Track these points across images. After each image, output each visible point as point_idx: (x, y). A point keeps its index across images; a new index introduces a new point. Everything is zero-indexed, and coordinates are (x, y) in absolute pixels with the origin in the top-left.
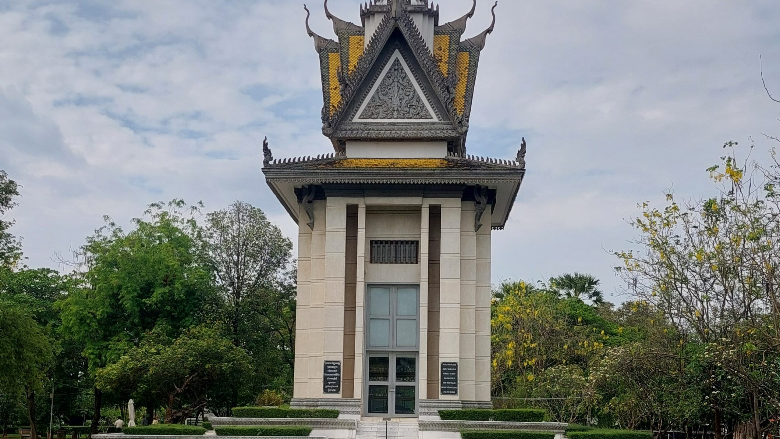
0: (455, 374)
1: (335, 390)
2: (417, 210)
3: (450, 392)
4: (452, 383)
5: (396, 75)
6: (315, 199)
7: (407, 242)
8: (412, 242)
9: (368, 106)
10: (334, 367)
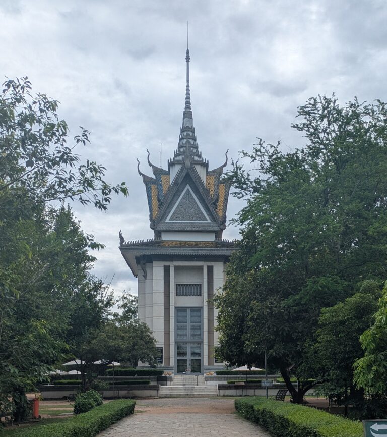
1: (160, 362)
2: (201, 268)
5: (188, 197)
6: (147, 262)
7: (195, 285)
8: (198, 285)
9: (174, 214)
10: (159, 350)
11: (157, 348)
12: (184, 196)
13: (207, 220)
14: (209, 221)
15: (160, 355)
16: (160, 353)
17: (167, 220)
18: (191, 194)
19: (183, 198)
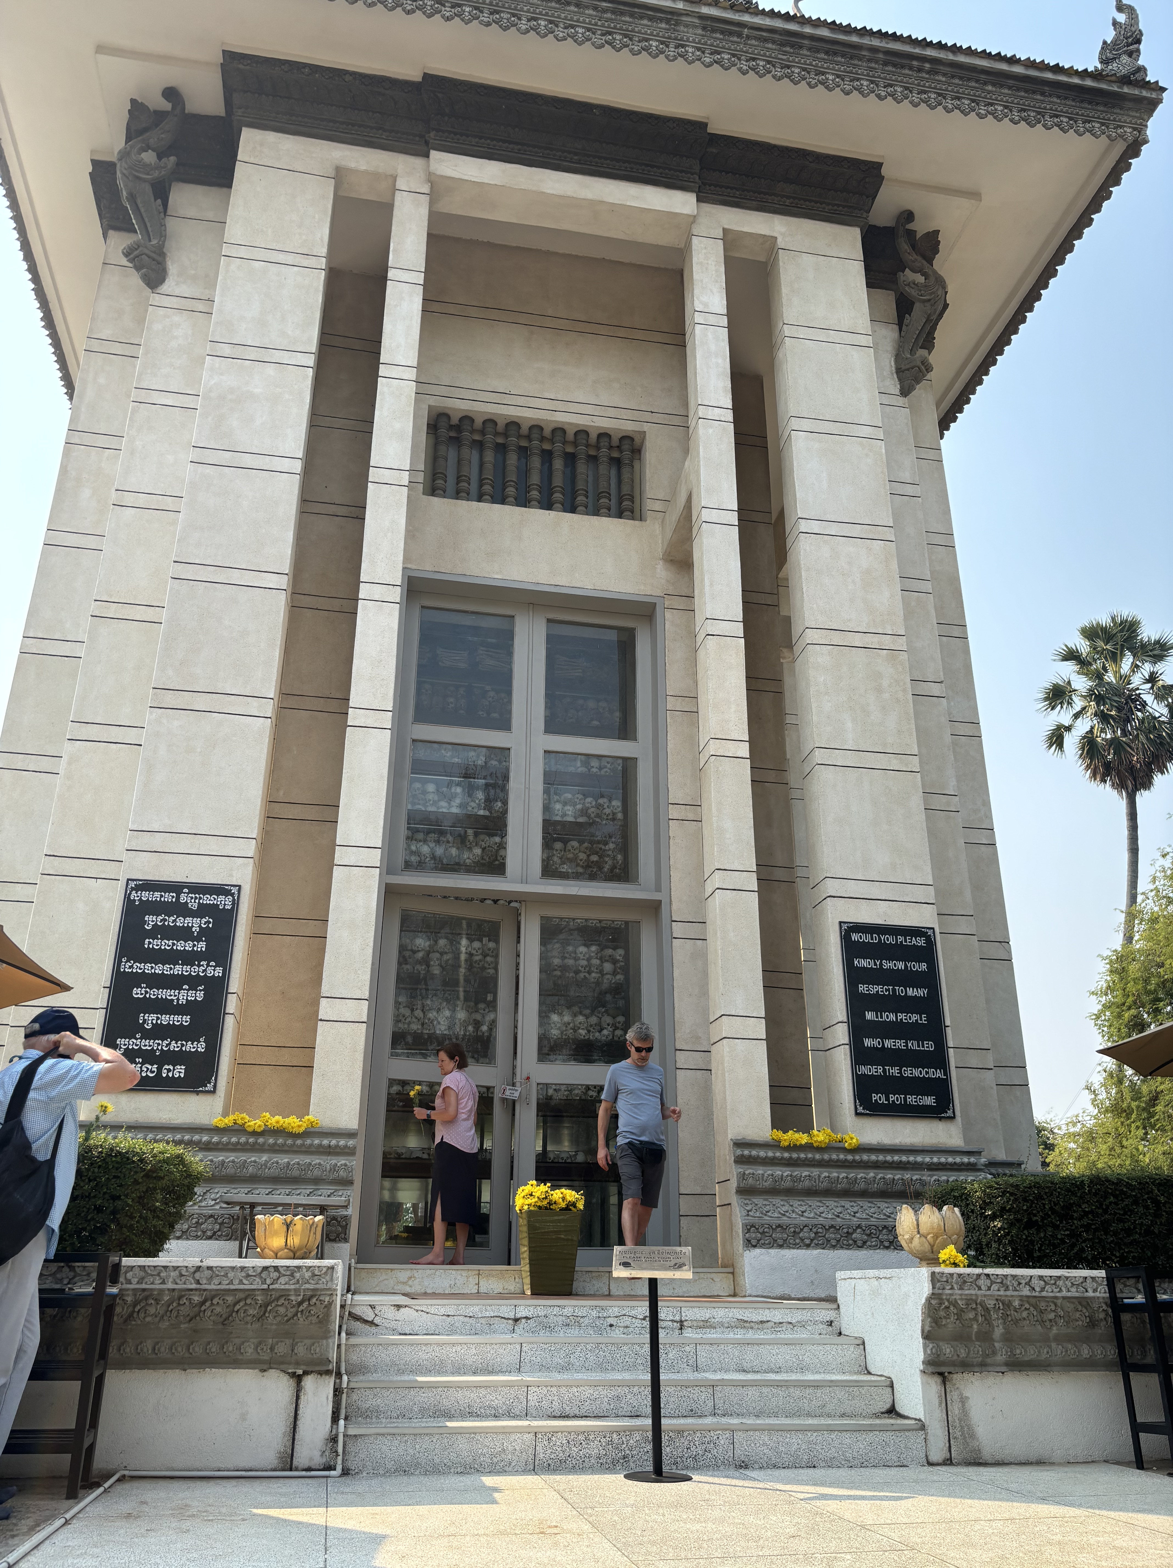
0: (921, 992)
1: (179, 1071)
3: (911, 1099)
4: (913, 1045)
10: (188, 920)
11: (169, 897)
15: (193, 982)
16: (189, 958)
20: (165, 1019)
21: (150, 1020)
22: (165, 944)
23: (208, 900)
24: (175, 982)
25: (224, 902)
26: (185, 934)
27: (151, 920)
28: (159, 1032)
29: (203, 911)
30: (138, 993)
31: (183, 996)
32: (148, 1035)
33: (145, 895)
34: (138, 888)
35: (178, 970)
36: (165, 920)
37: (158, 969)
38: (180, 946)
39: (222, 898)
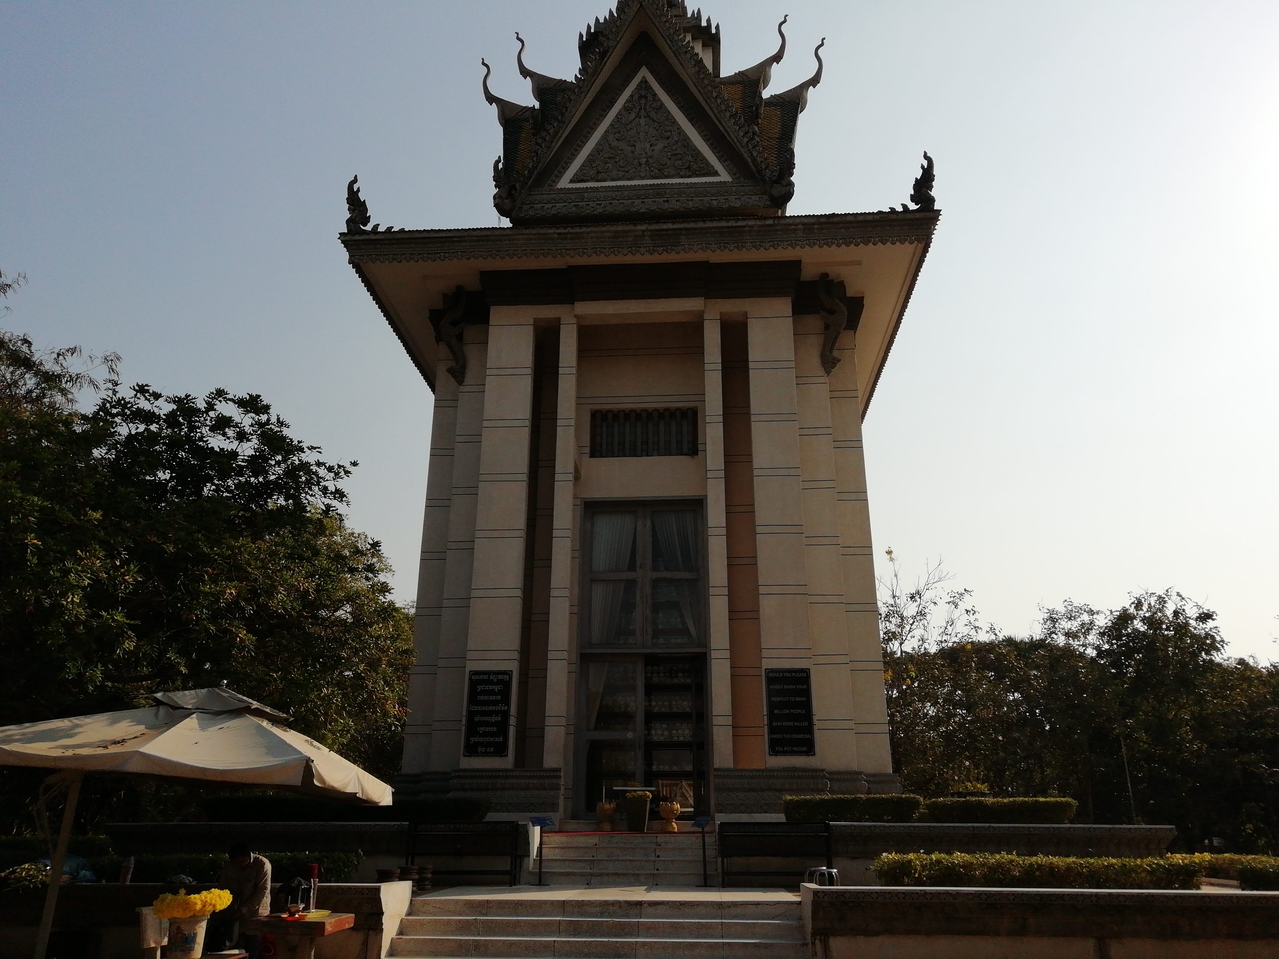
0: (802, 699)
1: (494, 749)
3: (794, 748)
4: (796, 724)
5: (643, 106)
8: (684, 411)
9: (590, 160)
10: (494, 686)
11: (486, 677)
12: (627, 101)
13: (716, 174)
14: (724, 176)
15: (497, 713)
16: (495, 703)
17: (564, 183)
18: (655, 95)
19: (626, 109)
20: (487, 729)
21: (482, 729)
22: (485, 698)
23: (500, 677)
24: (490, 714)
25: (506, 677)
26: (492, 692)
27: (480, 688)
28: (486, 734)
29: (499, 682)
30: (476, 719)
31: (493, 719)
32: (482, 735)
33: (477, 677)
34: (473, 674)
35: (491, 708)
36: (484, 687)
37: (484, 708)
38: (491, 698)
39: (505, 676)
